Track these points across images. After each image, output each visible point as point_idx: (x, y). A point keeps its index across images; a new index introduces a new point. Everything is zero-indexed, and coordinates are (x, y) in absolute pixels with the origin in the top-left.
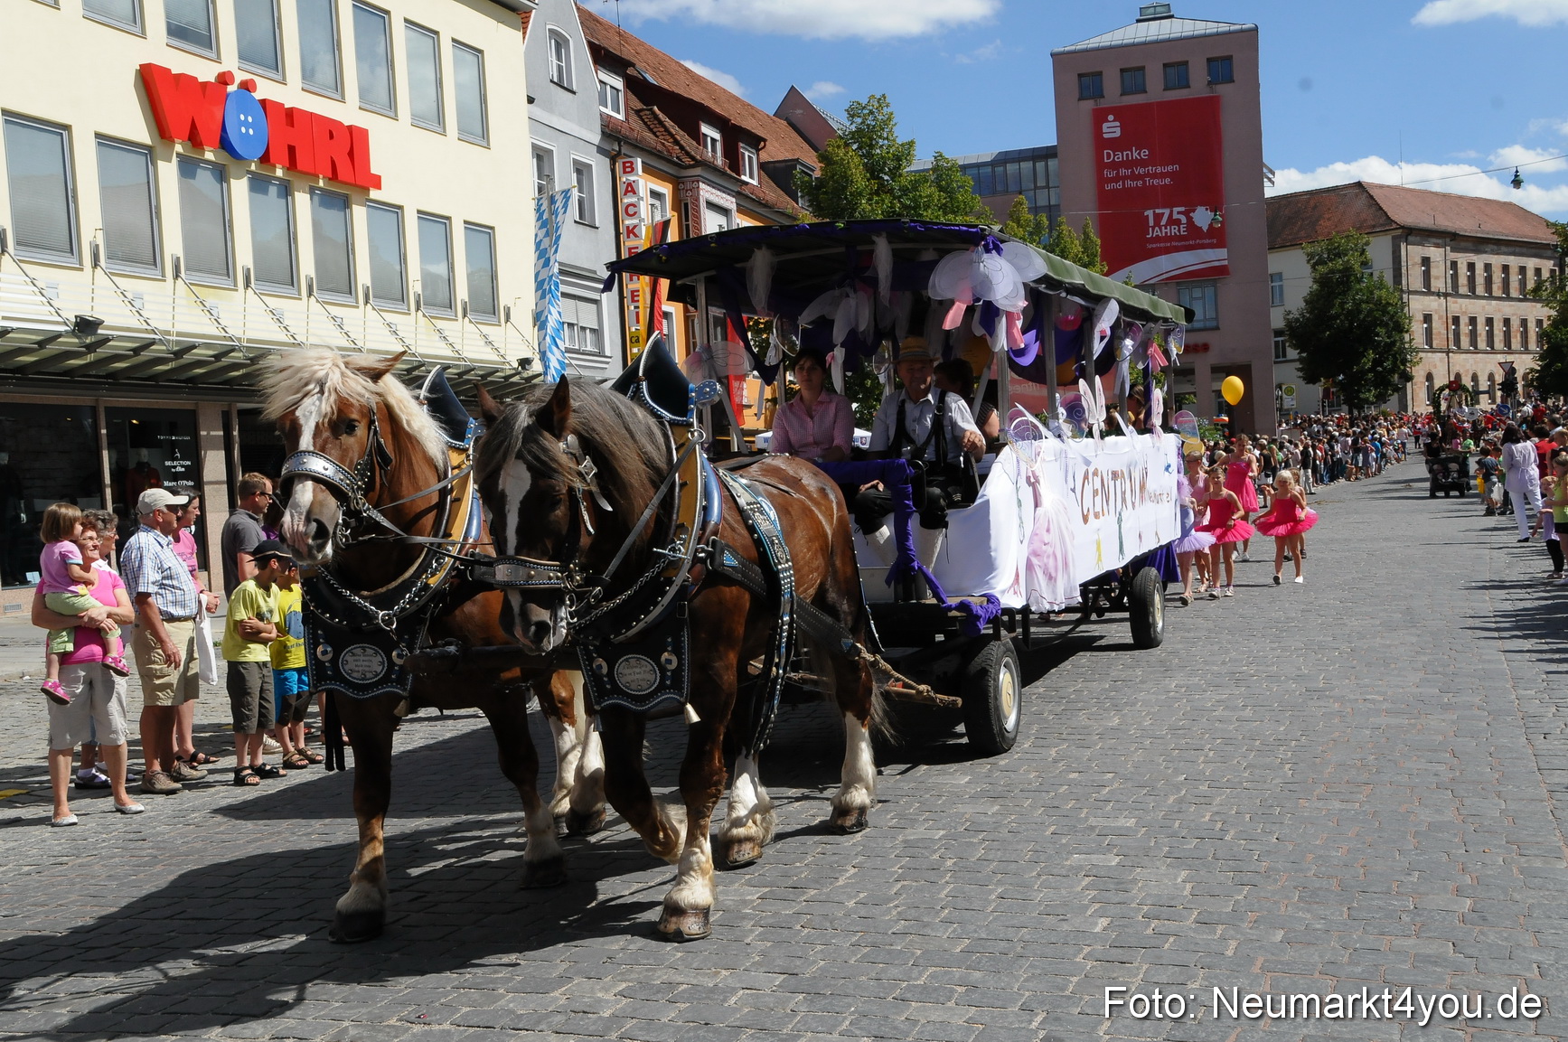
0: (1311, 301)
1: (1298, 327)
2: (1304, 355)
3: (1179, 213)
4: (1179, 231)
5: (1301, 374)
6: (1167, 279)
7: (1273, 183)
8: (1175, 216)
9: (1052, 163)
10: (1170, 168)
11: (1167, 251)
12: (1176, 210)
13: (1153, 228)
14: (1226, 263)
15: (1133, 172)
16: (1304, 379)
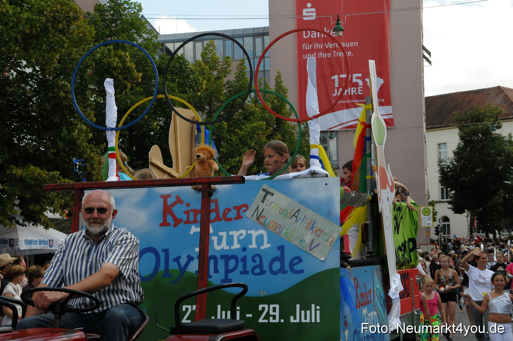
0: (458, 153)
1: (449, 172)
2: (453, 192)
3: (357, 78)
4: (357, 91)
5: (450, 206)
6: (347, 127)
7: (430, 62)
8: (354, 80)
9: (266, 37)
10: (351, 44)
11: (348, 106)
12: (355, 75)
13: (338, 89)
14: (391, 116)
15: (324, 46)
16: (453, 210)
